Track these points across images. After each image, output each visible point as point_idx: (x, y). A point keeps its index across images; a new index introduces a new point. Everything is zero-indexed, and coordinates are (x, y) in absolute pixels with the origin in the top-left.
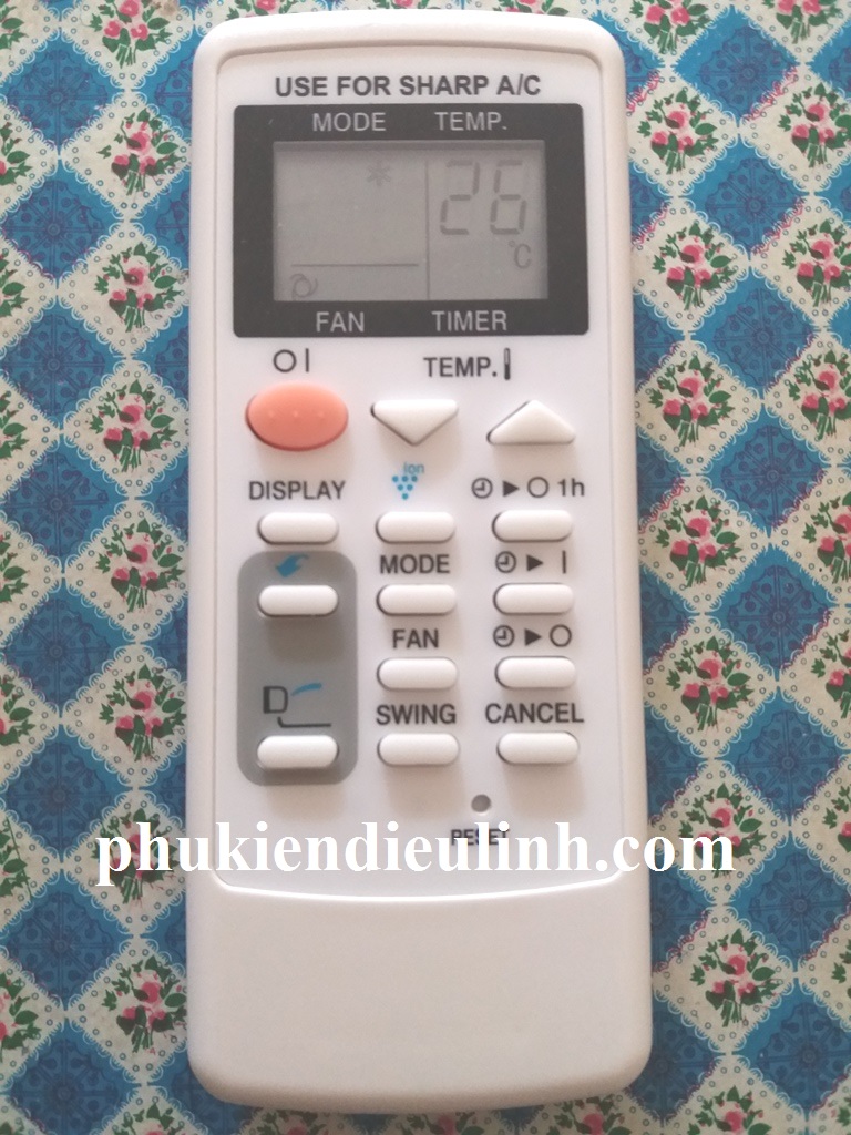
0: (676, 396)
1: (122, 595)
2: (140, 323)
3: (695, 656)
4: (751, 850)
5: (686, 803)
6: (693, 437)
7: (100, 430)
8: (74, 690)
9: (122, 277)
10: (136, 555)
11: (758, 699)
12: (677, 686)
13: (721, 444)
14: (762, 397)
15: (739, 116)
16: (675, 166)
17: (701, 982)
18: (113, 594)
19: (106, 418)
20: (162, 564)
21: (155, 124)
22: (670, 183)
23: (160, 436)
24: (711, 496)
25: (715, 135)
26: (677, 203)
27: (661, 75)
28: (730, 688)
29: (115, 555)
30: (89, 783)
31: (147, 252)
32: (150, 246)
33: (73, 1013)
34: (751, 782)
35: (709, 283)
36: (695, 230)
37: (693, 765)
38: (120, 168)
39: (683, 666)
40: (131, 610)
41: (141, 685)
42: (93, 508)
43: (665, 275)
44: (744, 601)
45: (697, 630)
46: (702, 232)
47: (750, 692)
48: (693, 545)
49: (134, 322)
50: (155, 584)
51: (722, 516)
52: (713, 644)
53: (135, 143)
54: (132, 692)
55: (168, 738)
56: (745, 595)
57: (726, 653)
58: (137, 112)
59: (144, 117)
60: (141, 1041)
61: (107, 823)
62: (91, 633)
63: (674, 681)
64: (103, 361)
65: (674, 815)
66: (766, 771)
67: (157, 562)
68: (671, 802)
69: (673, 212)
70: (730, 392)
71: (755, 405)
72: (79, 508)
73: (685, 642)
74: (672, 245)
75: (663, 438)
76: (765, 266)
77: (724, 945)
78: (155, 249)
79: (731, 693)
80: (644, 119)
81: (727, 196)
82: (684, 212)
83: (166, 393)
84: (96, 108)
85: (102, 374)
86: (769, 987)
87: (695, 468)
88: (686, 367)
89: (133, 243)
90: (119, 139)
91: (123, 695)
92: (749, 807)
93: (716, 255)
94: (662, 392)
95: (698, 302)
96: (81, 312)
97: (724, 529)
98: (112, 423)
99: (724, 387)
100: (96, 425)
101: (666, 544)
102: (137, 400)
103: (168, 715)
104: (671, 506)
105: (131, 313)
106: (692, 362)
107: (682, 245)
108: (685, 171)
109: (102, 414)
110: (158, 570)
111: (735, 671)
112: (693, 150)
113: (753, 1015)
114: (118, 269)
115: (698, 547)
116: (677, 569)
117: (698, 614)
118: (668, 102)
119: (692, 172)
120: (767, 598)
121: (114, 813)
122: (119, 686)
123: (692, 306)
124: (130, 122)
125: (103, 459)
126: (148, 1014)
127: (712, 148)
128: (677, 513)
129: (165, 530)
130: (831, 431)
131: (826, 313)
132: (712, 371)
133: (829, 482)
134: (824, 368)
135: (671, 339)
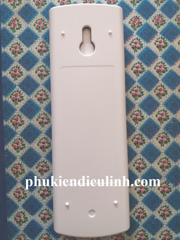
0: (134, 92)
1: (41, 125)
2: (43, 79)
3: (136, 136)
4: (145, 169)
5: (134, 160)
6: (137, 99)
7: (36, 97)
9: (40, 71)
10: (43, 118)
11: (147, 143)
12: (133, 141)
13: (142, 100)
14: (149, 92)
15: (147, 42)
16: (136, 51)
17: (136, 190)
18: (39, 125)
19: (38, 95)
20: (47, 120)
21: (45, 43)
22: (135, 54)
23: (47, 98)
24: (140, 109)
25: (143, 46)
26: (136, 58)
27: (134, 35)
28: (142, 142)
29: (39, 118)
30: (35, 156)
33: (33, 194)
34: (145, 157)
35: (141, 72)
36: (139, 63)
37: (135, 154)
38: (39, 51)
39: (134, 138)
40: (42, 127)
41: (44, 140)
42: (35, 110)
43: (133, 71)
44: (145, 127)
45: (137, 132)
46: (140, 63)
47: (145, 142)
48: (136, 118)
49: (42, 79)
50: (46, 123)
51: (142, 113)
52: (139, 134)
53: (41, 47)
54: (42, 141)
55: (48, 149)
57: (141, 136)
59: (43, 42)
60: (44, 198)
61: (38, 163)
62: (35, 131)
63: (132, 140)
64: (37, 85)
65: (132, 162)
66: (148, 156)
68: (132, 160)
69: (135, 59)
70: (144, 91)
71: (148, 94)
72: (33, 110)
73: (135, 134)
74: (135, 66)
75: (132, 99)
76: (151, 69)
78: (45, 66)
80: (130, 43)
81: (145, 57)
82: (137, 59)
83: (48, 91)
84: (35, 40)
86: (147, 191)
87: (137, 105)
88: (136, 87)
89: (42, 65)
90: (39, 46)
91: (41, 142)
92: (145, 161)
93: (142, 67)
94: (132, 91)
95: (139, 76)
96: (33, 77)
97: (142, 115)
98: (39, 96)
99: (143, 91)
100: (36, 96)
101: (132, 117)
102: (43, 92)
103: (48, 145)
104: (133, 111)
105: (41, 77)
106: (137, 86)
107: (136, 65)
110: (47, 121)
111: (143, 139)
112: (139, 48)
113: (144, 195)
116: (133, 121)
117: (137, 129)
118: (135, 40)
119: (139, 52)
120: (149, 127)
121: (39, 161)
122: (40, 140)
123: (138, 76)
124: (41, 43)
125: (37, 102)
126: (45, 194)
127: (142, 48)
128: (134, 112)
129: (47, 114)
130: (161, 98)
131: (161, 78)
132: (141, 88)
133: (160, 107)
134: (160, 87)
135: (134, 82)
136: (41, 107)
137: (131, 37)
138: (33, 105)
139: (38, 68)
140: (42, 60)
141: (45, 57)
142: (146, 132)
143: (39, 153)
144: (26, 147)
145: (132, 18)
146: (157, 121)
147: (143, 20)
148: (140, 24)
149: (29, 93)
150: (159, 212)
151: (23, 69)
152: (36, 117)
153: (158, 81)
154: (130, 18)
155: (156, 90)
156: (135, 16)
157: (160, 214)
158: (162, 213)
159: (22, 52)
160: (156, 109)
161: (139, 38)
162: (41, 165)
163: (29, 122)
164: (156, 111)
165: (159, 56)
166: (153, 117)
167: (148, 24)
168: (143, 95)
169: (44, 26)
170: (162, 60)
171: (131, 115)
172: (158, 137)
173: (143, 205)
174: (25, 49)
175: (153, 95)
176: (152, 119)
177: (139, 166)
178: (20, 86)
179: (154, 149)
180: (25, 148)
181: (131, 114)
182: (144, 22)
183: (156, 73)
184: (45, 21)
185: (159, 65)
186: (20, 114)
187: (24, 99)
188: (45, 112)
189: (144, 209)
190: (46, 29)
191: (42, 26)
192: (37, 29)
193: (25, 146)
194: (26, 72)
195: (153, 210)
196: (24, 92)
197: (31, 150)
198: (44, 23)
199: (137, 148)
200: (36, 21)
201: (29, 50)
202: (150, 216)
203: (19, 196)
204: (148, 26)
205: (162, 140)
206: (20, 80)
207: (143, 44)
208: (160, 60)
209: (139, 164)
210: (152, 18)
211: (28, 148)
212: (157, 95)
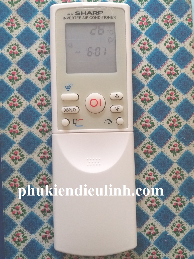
0: (143, 97)
1: (41, 134)
2: (44, 83)
3: (146, 145)
4: (156, 180)
5: (144, 172)
6: (146, 105)
7: (37, 103)
8: (32, 151)
9: (40, 74)
10: (44, 126)
11: (157, 153)
12: (143, 150)
13: (151, 106)
14: (159, 97)
15: (156, 43)
16: (144, 53)
17: (147, 204)
18: (39, 133)
19: (38, 101)
20: (48, 128)
21: (46, 44)
22: (143, 56)
23: (48, 104)
24: (149, 115)
25: (152, 47)
26: (145, 60)
27: (142, 35)
28: (152, 151)
29: (40, 126)
30: (35, 168)
31: (45, 69)
32: (45, 68)
33: (33, 210)
34: (156, 168)
35: (150, 75)
36: (148, 65)
37: (145, 165)
38: (39, 53)
39: (144, 147)
40: (43, 136)
41: (45, 150)
42: (36, 117)
43: (142, 74)
44: (155, 135)
45: (146, 140)
46: (149, 66)
47: (156, 151)
48: (146, 125)
49: (42, 82)
50: (47, 131)
51: (151, 119)
52: (149, 143)
53: (42, 48)
54: (43, 151)
55: (50, 160)
56: (156, 134)
57: (152, 144)
58: (42, 42)
59: (44, 43)
60: (45, 215)
61: (38, 175)
62: (35, 141)
63: (142, 149)
64: (37, 90)
65: (142, 174)
66: (159, 166)
67: (47, 127)
68: (141, 171)
69: (144, 62)
70: (153, 96)
71: (158, 99)
72: (33, 118)
73: (144, 142)
74: (143, 68)
75: (141, 105)
76: (161, 72)
77: (151, 197)
78: (46, 68)
79: (153, 152)
80: (139, 44)
81: (154, 59)
82: (146, 62)
83: (49, 96)
85: (37, 92)
86: (159, 205)
87: (147, 110)
88: (145, 91)
89: (42, 67)
90: (39, 47)
91: (41, 152)
92: (156, 173)
93: (152, 70)
94: (141, 96)
95: (148, 79)
96: (32, 80)
97: (152, 122)
98: (39, 102)
99: (152, 95)
100: (36, 102)
101: (141, 124)
102: (43, 97)
103: (50, 156)
104: (142, 117)
105: (42, 81)
106: (147, 90)
107: (145, 68)
108: (146, 54)
109: (37, 100)
111: (153, 148)
112: (148, 50)
113: (156, 210)
114: (39, 72)
115: (147, 125)
116: (143, 129)
117: (147, 137)
118: (143, 40)
119: (147, 54)
120: (159, 134)
121: (40, 173)
122: (41, 150)
123: (147, 80)
124: (41, 44)
125: (37, 108)
126: (46, 210)
127: (151, 49)
128: (143, 119)
129: (49, 121)
130: (172, 103)
131: (172, 81)
132: (150, 92)
133: (172, 113)
134: (171, 91)
135: (143, 86)
136: (41, 114)
137: (139, 38)
138: (33, 111)
139: (39, 71)
140: (43, 62)
141: (46, 59)
142: (157, 140)
143: (39, 164)
144: (24, 158)
145: (140, 18)
146: (168, 129)
147: (152, 20)
148: (149, 23)
149: (28, 98)
150: (172, 228)
151: (21, 72)
152: (36, 125)
153: (168, 85)
154: (138, 17)
155: (167, 94)
156: (143, 15)
157: (173, 230)
158: (175, 229)
159: (21, 54)
160: (167, 115)
162: (42, 178)
163: (29, 130)
164: (167, 118)
165: (169, 58)
166: (163, 123)
167: (157, 24)
168: (152, 101)
169: (45, 26)
170: (173, 62)
171: (140, 122)
172: (170, 146)
173: (154, 220)
174: (24, 51)
175: (163, 100)
176: (163, 126)
177: (150, 178)
178: (18, 90)
179: (166, 158)
180: (23, 159)
182: (153, 22)
183: (167, 76)
184: (46, 20)
185: (170, 67)
186: (19, 121)
187: (22, 105)
188: (46, 120)
189: (156, 224)
190: (47, 29)
191: (43, 26)
192: (37, 29)
193: (24, 157)
194: (25, 75)
195: (166, 226)
196: (22, 97)
197: (30, 161)
198: (45, 23)
199: (147, 158)
200: (36, 20)
201: (28, 51)
202: (162, 232)
203: (17, 213)
204: (157, 26)
205: (174, 149)
206: (18, 84)
208: (170, 62)
209: (149, 175)
210: (161, 17)
211: (28, 159)
212: (168, 100)
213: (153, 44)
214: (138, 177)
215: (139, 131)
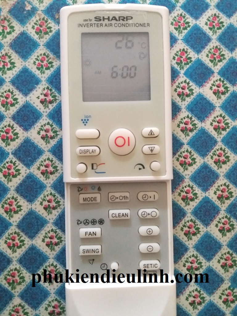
136: (46, 184)
137: (176, 79)
138: (35, 181)
139: (42, 126)
140: (48, 114)
141: (51, 111)
142: (201, 216)
143: (45, 252)
144: (25, 244)
145: (177, 52)
146: (215, 201)
147: (193, 55)
148: (189, 59)
149: (28, 164)
151: (18, 129)
153: (216, 142)
154: (175, 52)
155: (213, 155)
156: (182, 49)
159: (17, 104)
160: (214, 183)
161: (188, 81)
162: (49, 270)
163: (30, 207)
164: (215, 186)
165: (216, 107)
166: (210, 194)
167: (200, 60)
168: (195, 164)
169: (49, 65)
170: (221, 112)
171: (179, 193)
172: (218, 224)
174: (22, 100)
175: (209, 163)
176: (209, 198)
177: (192, 266)
178: (15, 154)
179: (212, 240)
180: (24, 246)
181: (179, 191)
182: (194, 57)
183: (214, 131)
184: (50, 57)
185: (217, 119)
186: (16, 195)
187: (20, 173)
188: (53, 192)
190: (51, 69)
191: (46, 65)
192: (38, 69)
193: (25, 242)
194: (23, 133)
196: (20, 163)
197: (33, 249)
198: (48, 60)
199: (188, 241)
200: (36, 57)
201: (26, 100)
204: (200, 64)
205: (224, 228)
206: (14, 145)
207: (194, 89)
208: (218, 111)
209: (191, 263)
210: (206, 51)
211: (29, 245)
212: (216, 162)
213: (195, 88)
214: (177, 265)
215: (177, 204)
